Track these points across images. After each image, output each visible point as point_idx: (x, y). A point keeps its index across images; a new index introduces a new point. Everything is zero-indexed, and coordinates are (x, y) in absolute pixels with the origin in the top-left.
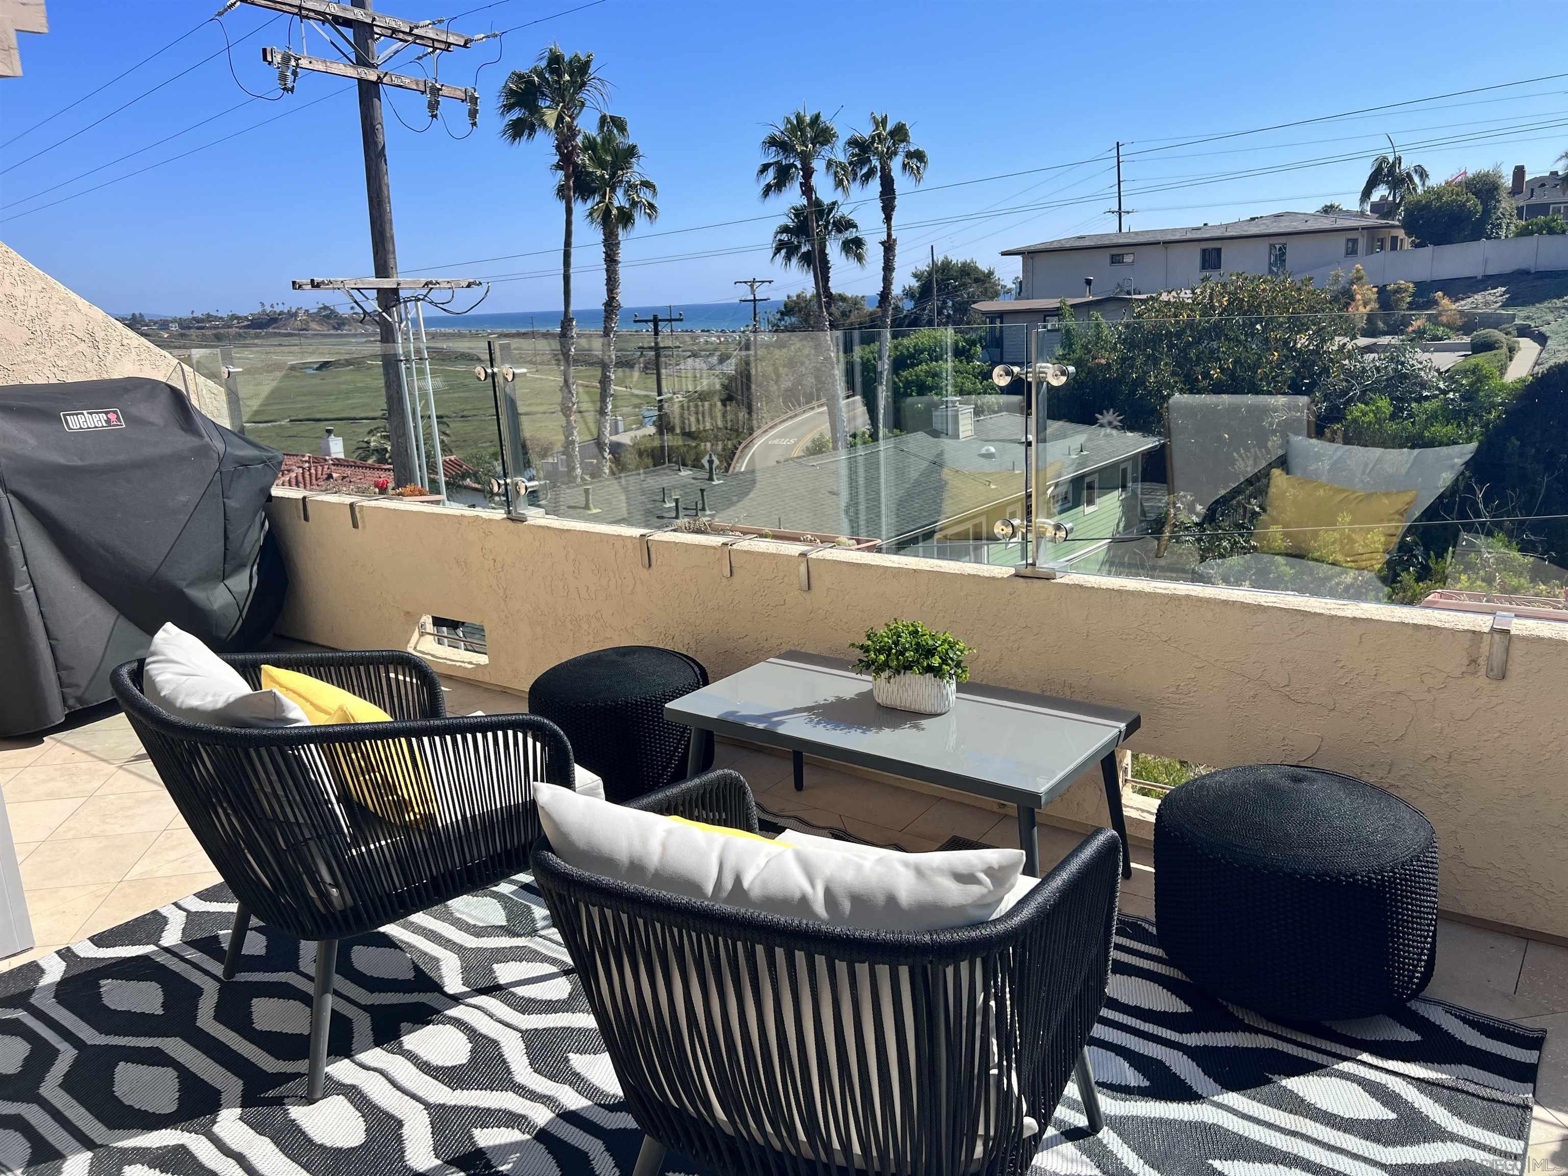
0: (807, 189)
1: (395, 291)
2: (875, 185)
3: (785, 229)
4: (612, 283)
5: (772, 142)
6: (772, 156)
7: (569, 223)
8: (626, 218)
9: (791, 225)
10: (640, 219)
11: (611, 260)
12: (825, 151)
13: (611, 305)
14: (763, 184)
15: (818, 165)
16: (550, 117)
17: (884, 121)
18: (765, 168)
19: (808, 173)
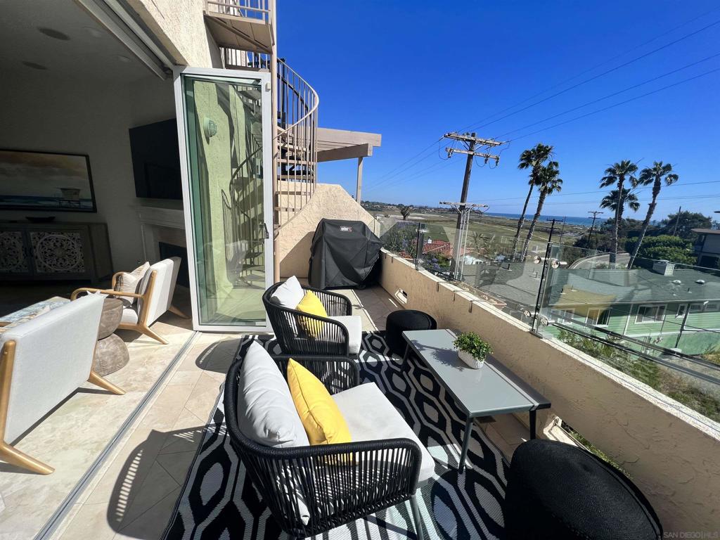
0: (620, 185)
1: (464, 206)
2: (652, 185)
3: (608, 197)
4: (539, 209)
5: (610, 170)
6: (608, 175)
7: (530, 191)
8: (550, 191)
9: (610, 195)
10: (555, 191)
11: (541, 202)
12: (631, 174)
13: (537, 215)
14: (603, 182)
15: (627, 177)
16: (534, 163)
17: (661, 164)
18: (604, 178)
19: (622, 180)
